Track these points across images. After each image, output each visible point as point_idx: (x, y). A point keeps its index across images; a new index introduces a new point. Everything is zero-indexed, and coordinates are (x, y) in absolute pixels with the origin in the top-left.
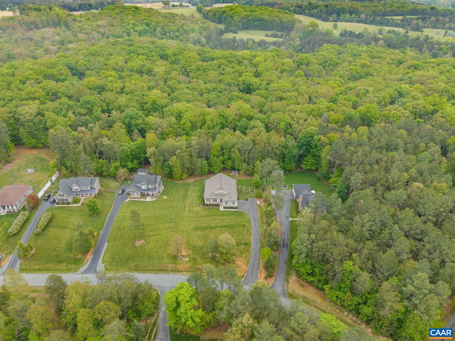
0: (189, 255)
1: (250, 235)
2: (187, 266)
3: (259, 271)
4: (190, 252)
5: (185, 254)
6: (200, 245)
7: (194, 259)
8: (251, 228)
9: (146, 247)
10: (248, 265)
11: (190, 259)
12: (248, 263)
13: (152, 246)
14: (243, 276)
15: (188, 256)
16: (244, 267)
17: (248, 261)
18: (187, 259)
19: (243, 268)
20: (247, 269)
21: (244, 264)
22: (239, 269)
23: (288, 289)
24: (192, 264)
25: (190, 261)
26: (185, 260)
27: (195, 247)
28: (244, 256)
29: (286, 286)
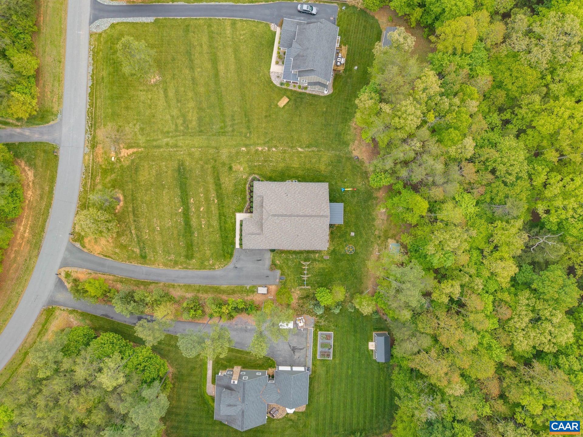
0: (120, 161)
1: (165, 265)
2: (100, 160)
3: (90, 271)
4: (126, 163)
5: (122, 155)
6: (141, 178)
7: (112, 170)
8: (187, 268)
9: (141, 88)
10: (102, 256)
11: (113, 163)
12: (106, 256)
13: (142, 98)
14: (84, 247)
15: (118, 160)
16: (97, 249)
17: (109, 257)
18: (113, 159)
19: (96, 247)
20: (96, 254)
21: (103, 249)
22: (93, 241)
23: (61, 310)
24: (104, 167)
25: (109, 163)
26: (111, 155)
27: (137, 170)
28: (117, 250)
29: (65, 308)
